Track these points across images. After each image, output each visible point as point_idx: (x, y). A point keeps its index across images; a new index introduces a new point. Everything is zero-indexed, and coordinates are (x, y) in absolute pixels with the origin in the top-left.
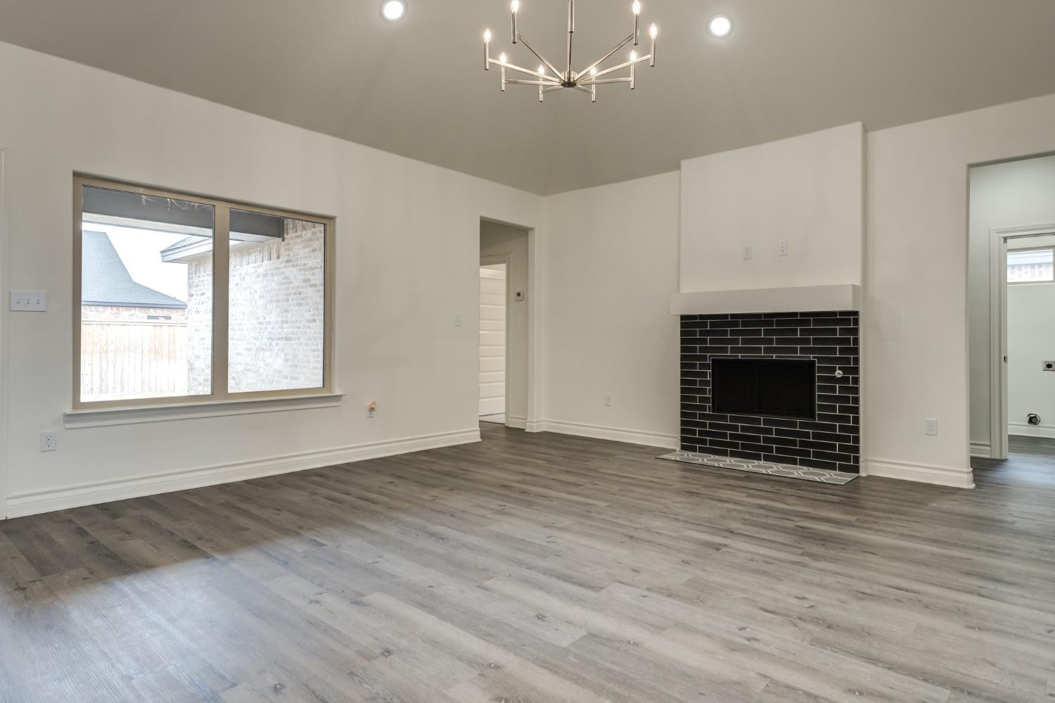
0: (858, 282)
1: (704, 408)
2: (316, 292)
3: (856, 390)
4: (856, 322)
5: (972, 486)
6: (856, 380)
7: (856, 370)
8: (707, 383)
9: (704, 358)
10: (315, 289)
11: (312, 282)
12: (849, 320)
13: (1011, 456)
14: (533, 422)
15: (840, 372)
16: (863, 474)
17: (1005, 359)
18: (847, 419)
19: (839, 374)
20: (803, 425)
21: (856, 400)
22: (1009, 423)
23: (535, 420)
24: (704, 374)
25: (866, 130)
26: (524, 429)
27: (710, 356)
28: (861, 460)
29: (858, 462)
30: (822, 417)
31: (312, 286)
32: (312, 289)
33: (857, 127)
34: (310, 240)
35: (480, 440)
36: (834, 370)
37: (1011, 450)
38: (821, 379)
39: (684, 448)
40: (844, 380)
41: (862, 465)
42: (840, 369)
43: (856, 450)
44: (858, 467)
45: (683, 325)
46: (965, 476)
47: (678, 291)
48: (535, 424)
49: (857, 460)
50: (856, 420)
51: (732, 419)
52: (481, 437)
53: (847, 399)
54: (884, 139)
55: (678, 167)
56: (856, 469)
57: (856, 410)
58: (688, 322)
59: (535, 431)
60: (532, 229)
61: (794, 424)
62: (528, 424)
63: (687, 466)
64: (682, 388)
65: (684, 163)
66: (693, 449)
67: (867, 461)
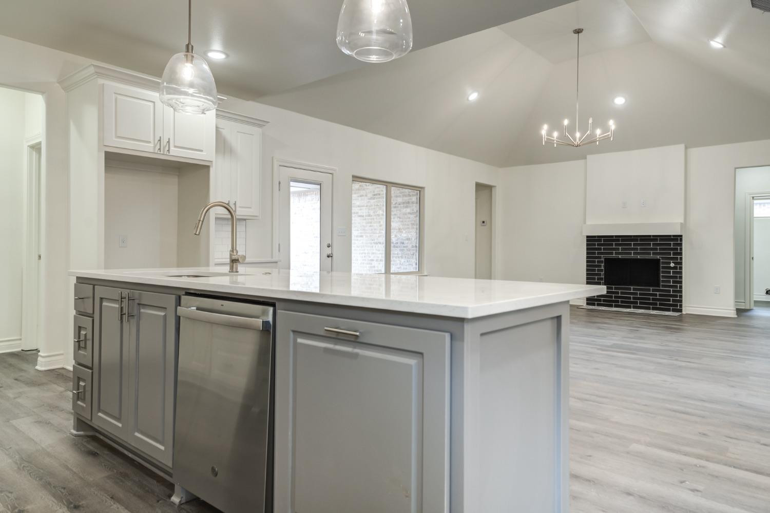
0: (682, 222)
1: (600, 283)
2: (363, 220)
3: (681, 273)
4: (681, 240)
5: (736, 316)
6: (681, 268)
7: (681, 263)
8: (601, 270)
9: (600, 258)
10: (362, 218)
11: (360, 214)
12: (677, 239)
13: (754, 308)
16: (684, 312)
17: (753, 258)
18: (676, 287)
19: (672, 265)
20: (653, 290)
21: (681, 277)
22: (755, 294)
24: (600, 266)
25: (686, 148)
27: (603, 257)
28: (683, 306)
30: (663, 286)
31: (360, 216)
32: (359, 218)
33: (682, 146)
34: (359, 190)
36: (670, 263)
37: (755, 306)
38: (663, 268)
39: (588, 304)
40: (675, 268)
41: (683, 308)
42: (673, 262)
43: (681, 301)
44: (682, 310)
45: (588, 241)
46: (733, 311)
47: (585, 223)
49: (681, 306)
50: (681, 287)
51: (615, 288)
53: (676, 277)
54: (695, 152)
55: (586, 158)
56: (680, 311)
57: (681, 282)
58: (591, 240)
60: (495, 186)
61: (649, 290)
63: (589, 311)
64: (587, 273)
65: (588, 157)
66: (594, 305)
67: (686, 306)
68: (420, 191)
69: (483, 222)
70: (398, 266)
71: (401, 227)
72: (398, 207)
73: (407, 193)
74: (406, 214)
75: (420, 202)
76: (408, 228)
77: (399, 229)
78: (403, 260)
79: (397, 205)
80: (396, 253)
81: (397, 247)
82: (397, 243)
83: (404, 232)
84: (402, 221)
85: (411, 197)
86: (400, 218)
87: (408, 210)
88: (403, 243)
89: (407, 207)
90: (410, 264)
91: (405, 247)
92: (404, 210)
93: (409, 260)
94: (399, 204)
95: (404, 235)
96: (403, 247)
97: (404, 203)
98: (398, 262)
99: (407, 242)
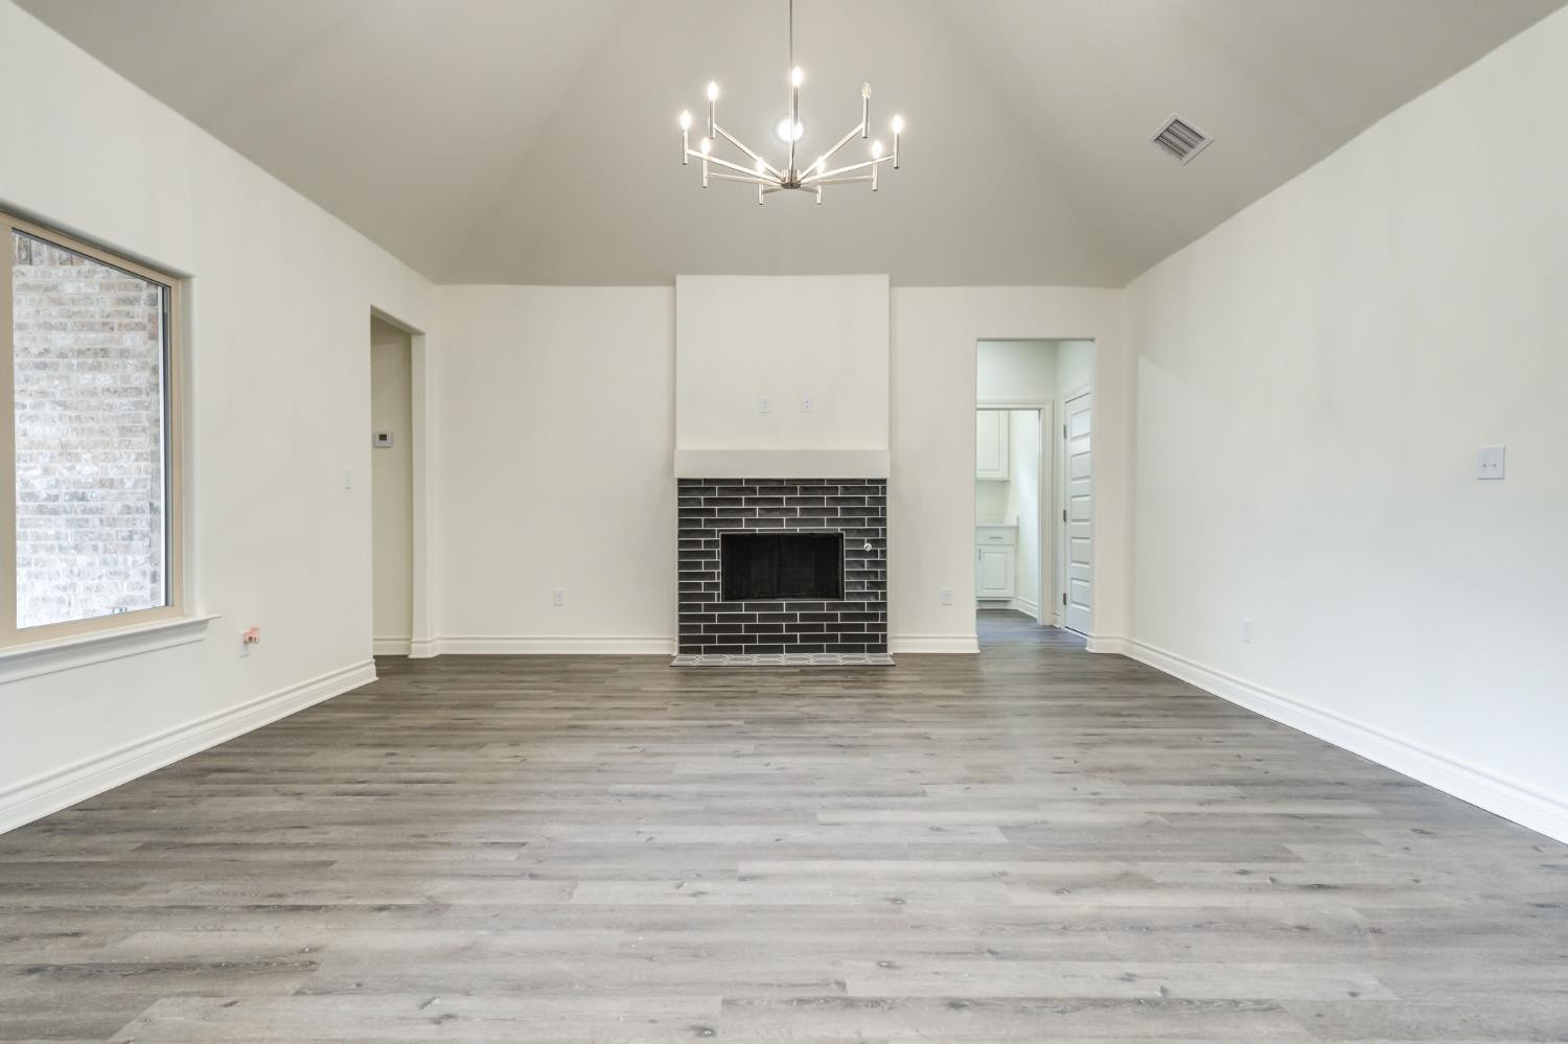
0: (885, 447)
1: (711, 597)
3: (884, 563)
4: (884, 490)
6: (884, 553)
7: (884, 542)
8: (715, 565)
9: (712, 533)
12: (877, 487)
14: (426, 642)
15: (870, 545)
16: (890, 653)
18: (876, 595)
19: (868, 547)
21: (884, 574)
23: (428, 640)
24: (712, 554)
25: (892, 284)
26: (406, 656)
27: (719, 531)
28: (888, 637)
29: (885, 641)
30: (849, 595)
33: (885, 280)
35: (377, 679)
36: (862, 542)
38: (850, 553)
39: (683, 650)
40: (873, 553)
41: (889, 643)
42: (868, 541)
43: (884, 627)
44: (885, 646)
45: (681, 491)
46: (972, 641)
47: (674, 447)
48: (429, 645)
49: (884, 638)
50: (884, 595)
51: (748, 607)
52: (377, 675)
53: (875, 574)
55: (673, 283)
56: (883, 649)
57: (884, 585)
58: (686, 486)
59: (430, 655)
60: (420, 334)
61: (821, 606)
62: (413, 646)
63: (688, 673)
64: (680, 574)
65: (682, 279)
66: (697, 651)
67: (895, 638)
68: (165, 288)
69: (383, 437)
70: (63, 581)
71: (73, 438)
72: (54, 366)
73: (98, 319)
74: (93, 393)
75: (168, 329)
76: (107, 444)
77: (64, 446)
78: (82, 560)
79: (48, 359)
80: (52, 532)
81: (55, 512)
82: (57, 497)
83: (87, 456)
84: (78, 418)
85: (116, 334)
86: (64, 405)
87: (104, 380)
88: (83, 498)
89: (97, 367)
90: (115, 573)
91: (91, 511)
92: (86, 379)
93: (108, 557)
94: (62, 355)
95: (87, 470)
96: (84, 512)
97: (81, 353)
98: (62, 566)
99: (99, 492)
